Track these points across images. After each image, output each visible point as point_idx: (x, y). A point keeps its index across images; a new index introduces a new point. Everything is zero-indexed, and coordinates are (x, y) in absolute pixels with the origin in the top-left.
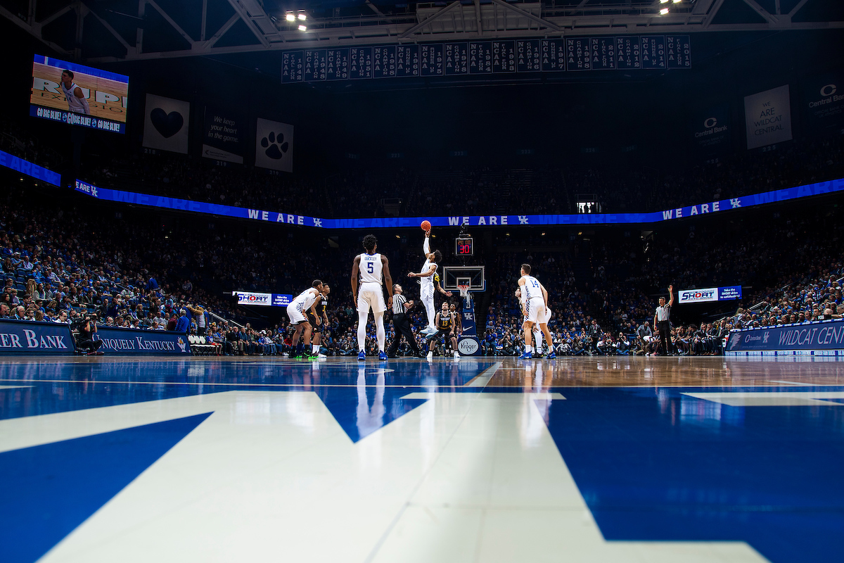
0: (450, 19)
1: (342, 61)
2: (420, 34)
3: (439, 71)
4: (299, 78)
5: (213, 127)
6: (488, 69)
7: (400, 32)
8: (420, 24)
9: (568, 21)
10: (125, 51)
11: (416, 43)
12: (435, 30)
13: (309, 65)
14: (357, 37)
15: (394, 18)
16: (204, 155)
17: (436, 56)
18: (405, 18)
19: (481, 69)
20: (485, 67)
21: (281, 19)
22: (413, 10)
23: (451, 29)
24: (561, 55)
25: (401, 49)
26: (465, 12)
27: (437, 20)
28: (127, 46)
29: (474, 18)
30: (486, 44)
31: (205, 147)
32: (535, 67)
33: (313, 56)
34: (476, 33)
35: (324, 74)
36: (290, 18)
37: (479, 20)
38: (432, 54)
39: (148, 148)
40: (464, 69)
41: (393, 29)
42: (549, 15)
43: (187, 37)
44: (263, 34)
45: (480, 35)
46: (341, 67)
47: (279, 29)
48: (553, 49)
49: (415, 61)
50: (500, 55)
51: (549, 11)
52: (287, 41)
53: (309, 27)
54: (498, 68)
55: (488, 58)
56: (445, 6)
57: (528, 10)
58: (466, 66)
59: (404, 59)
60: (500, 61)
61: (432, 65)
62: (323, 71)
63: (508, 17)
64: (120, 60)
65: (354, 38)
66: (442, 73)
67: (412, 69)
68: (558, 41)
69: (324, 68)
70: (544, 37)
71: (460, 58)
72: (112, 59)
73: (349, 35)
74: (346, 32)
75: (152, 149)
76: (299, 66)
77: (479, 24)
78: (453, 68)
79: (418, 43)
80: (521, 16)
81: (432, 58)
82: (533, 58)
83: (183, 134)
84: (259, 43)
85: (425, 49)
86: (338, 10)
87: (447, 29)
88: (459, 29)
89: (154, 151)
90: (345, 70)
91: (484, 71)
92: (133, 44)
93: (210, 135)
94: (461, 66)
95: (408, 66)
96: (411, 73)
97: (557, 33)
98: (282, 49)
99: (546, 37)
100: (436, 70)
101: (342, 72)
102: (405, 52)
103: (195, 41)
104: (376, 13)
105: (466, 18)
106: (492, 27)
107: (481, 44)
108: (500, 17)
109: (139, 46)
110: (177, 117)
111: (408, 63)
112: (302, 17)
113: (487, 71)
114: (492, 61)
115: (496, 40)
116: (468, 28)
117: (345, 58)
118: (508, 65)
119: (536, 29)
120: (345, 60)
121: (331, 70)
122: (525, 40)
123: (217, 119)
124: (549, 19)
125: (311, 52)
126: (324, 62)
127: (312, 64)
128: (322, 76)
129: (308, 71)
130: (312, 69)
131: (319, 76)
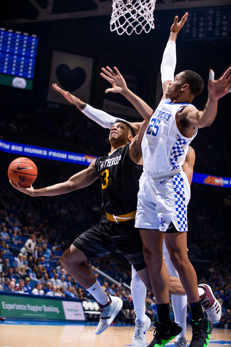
4: (201, 35)
10: (36, 13)
13: (211, 23)
28: (39, 8)
33: (215, 14)
35: (226, 31)
39: (52, 103)
62: (225, 28)
64: (31, 21)
69: (226, 26)
72: (25, 21)
75: (55, 103)
76: (201, 24)
83: (85, 89)
84: (162, 2)
89: (57, 106)
92: (44, 6)
109: (50, 8)
110: (80, 73)
125: (213, 11)
126: (226, 20)
127: (214, 21)
128: (224, 34)
129: (210, 29)
130: (214, 27)
131: (220, 33)
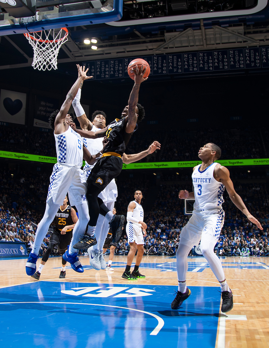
0: (186, 39)
1: (119, 66)
2: (167, 48)
3: (180, 71)
5: (40, 108)
6: (211, 69)
7: (155, 47)
8: (167, 42)
9: (261, 36)
11: (165, 54)
12: (176, 46)
13: (98, 70)
14: (128, 52)
15: (151, 39)
16: (35, 125)
17: (178, 61)
18: (158, 39)
19: (206, 68)
20: (209, 67)
21: (81, 42)
22: (162, 34)
23: (187, 45)
24: (257, 58)
25: (156, 58)
26: (195, 34)
27: (178, 39)
29: (201, 37)
30: (209, 53)
31: (36, 120)
32: (241, 66)
33: (101, 64)
34: (203, 46)
36: (87, 42)
37: (204, 38)
38: (175, 60)
39: (2, 122)
40: (195, 69)
41: (150, 46)
42: (249, 33)
43: (25, 55)
44: (71, 52)
45: (205, 48)
46: (119, 70)
47: (80, 49)
48: (252, 54)
49: (165, 65)
50: (218, 59)
51: (249, 30)
52: (85, 56)
53: (99, 47)
54: (217, 67)
55: (211, 61)
56: (182, 31)
57: (235, 31)
58: (196, 67)
59: (157, 64)
60: (218, 63)
61: (175, 67)
62: (107, 73)
63: (223, 35)
65: (126, 52)
66: (181, 72)
67: (163, 70)
68: (256, 49)
69: (108, 71)
70: (246, 47)
71: (193, 62)
73: (123, 50)
74: (121, 49)
75: (4, 122)
76: (93, 70)
77: (204, 41)
78: (188, 68)
79: (166, 53)
80: (230, 35)
81: (175, 62)
82: (239, 60)
83: (22, 113)
84: (68, 57)
85: (170, 57)
86: (116, 36)
87: (184, 45)
88: (192, 44)
89: (5, 124)
90: (121, 72)
91: (209, 69)
93: (38, 112)
94: (194, 67)
95: (160, 68)
96: (162, 73)
97: (254, 44)
98: (82, 60)
99: (248, 47)
100: (177, 70)
101: (119, 73)
102: (158, 60)
103: (30, 57)
104: (140, 37)
105: (196, 38)
106: (213, 42)
107: (205, 53)
108: (218, 36)
110: (19, 103)
111: (160, 66)
112: (94, 41)
113: (210, 70)
114: (213, 63)
115: (215, 50)
116: (197, 44)
117: (120, 65)
118: (224, 66)
119: (241, 42)
120: (121, 66)
121: (112, 73)
122: (234, 49)
123: (43, 103)
124: (249, 35)
125: (100, 62)
126: (108, 68)
127: (100, 69)
128: (107, 76)
129: (98, 73)
130: (101, 72)
131: (105, 76)
